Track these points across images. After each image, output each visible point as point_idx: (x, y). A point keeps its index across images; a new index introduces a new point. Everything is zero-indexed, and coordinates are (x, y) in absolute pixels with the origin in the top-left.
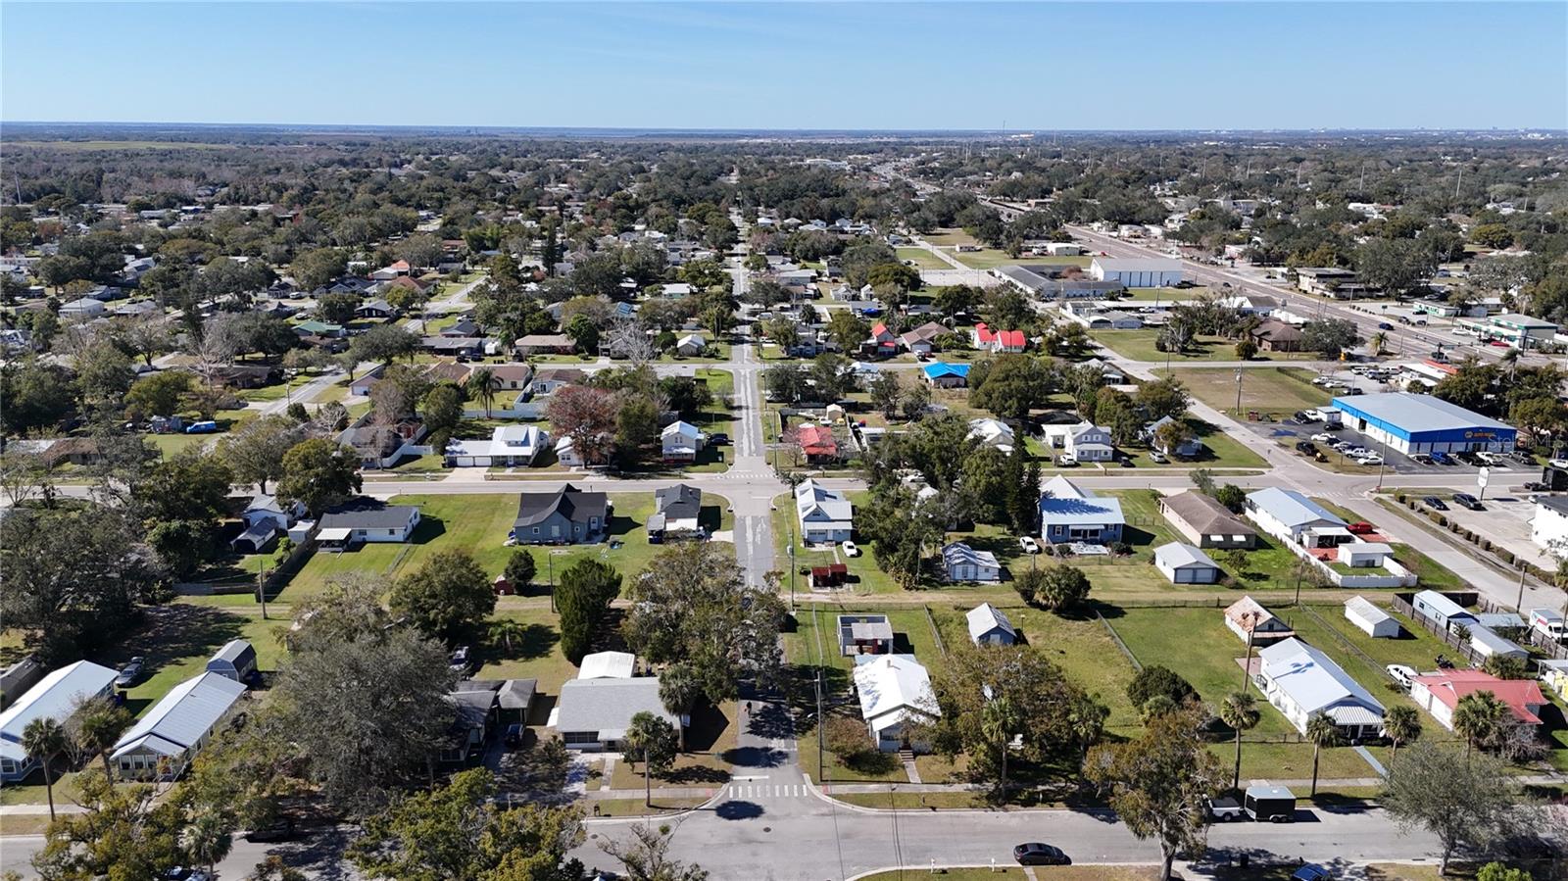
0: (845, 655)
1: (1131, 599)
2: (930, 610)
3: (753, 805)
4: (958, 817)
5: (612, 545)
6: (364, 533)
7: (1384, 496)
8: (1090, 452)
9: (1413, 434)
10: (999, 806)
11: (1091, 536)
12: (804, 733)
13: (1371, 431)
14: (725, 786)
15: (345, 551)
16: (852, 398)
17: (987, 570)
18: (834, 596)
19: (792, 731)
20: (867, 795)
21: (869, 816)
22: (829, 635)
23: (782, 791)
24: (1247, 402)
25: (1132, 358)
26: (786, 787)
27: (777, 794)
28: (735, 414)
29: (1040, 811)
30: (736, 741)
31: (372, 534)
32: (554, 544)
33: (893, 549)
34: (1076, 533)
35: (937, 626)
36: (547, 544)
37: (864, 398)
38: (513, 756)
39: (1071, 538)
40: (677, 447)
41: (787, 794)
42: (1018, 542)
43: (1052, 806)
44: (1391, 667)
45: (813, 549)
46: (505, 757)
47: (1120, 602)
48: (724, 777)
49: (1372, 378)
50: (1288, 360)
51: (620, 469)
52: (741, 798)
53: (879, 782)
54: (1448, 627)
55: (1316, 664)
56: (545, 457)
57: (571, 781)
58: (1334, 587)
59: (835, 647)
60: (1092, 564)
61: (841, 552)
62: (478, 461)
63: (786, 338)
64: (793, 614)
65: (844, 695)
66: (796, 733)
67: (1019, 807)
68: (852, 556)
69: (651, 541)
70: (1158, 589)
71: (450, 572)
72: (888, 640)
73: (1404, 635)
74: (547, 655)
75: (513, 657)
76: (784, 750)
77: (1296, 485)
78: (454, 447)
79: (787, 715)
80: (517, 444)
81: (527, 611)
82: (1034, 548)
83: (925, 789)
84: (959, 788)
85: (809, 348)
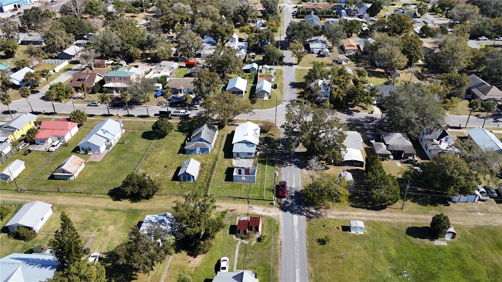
65: (261, 152)
66: (280, 140)
79: (283, 146)
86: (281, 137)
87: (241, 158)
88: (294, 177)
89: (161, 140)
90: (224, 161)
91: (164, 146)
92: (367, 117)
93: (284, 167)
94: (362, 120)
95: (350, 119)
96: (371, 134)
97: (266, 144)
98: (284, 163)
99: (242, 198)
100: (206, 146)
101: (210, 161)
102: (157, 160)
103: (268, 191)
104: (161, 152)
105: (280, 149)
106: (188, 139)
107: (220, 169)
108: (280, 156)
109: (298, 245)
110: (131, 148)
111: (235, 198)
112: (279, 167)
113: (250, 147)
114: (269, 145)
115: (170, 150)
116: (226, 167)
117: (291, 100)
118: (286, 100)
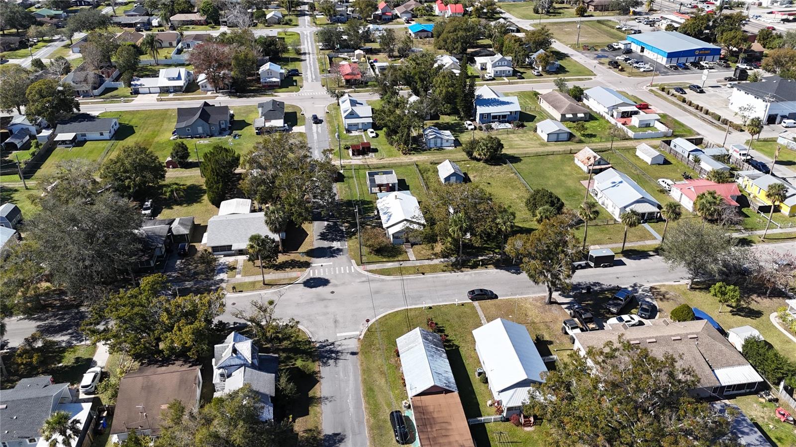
0: (371, 193)
1: (524, 152)
2: (417, 165)
3: (324, 279)
4: (436, 277)
5: (235, 137)
6: (85, 135)
7: (653, 88)
8: (501, 71)
9: (668, 53)
10: (458, 269)
11: (502, 119)
12: (351, 237)
13: (646, 53)
14: (308, 270)
15: (74, 147)
16: (369, 46)
17: (447, 141)
18: (364, 161)
19: (344, 237)
20: (387, 269)
21: (388, 281)
22: (362, 182)
23: (340, 270)
24: (583, 40)
25: (521, 18)
26: (342, 268)
27: (337, 272)
28: (303, 57)
29: (480, 271)
30: (313, 245)
31: (89, 136)
32: (200, 137)
33: (396, 133)
34: (495, 117)
35: (422, 174)
36: (196, 137)
37: (376, 46)
38: (183, 261)
39: (492, 120)
40: (269, 78)
41: (343, 272)
42: (464, 124)
43: (486, 268)
44: (660, 180)
45: (351, 134)
46: (178, 262)
47: (519, 154)
48: (307, 265)
49: (647, 24)
50: (603, 16)
51: (237, 92)
52: (317, 276)
53: (393, 261)
54: (688, 157)
55: (624, 182)
56: (191, 87)
57: (218, 273)
58: (629, 139)
59: (366, 189)
60: (503, 134)
61: (366, 135)
62: (152, 90)
63: (329, 11)
64: (342, 172)
65: (372, 215)
66: (346, 237)
67: (469, 269)
68: (373, 137)
69: (257, 134)
70: (539, 146)
71: (134, 157)
72: (395, 184)
73: (666, 162)
74: (200, 202)
75: (180, 204)
76: (340, 247)
77: (609, 84)
78: (136, 82)
79: (341, 228)
80: (173, 79)
81: (187, 177)
82: (473, 127)
83: (418, 263)
84: (436, 261)
85: (343, 17)
103: (350, 176)
107: (418, 189)
116: (411, 189)
117: (336, 359)
118: (349, 357)
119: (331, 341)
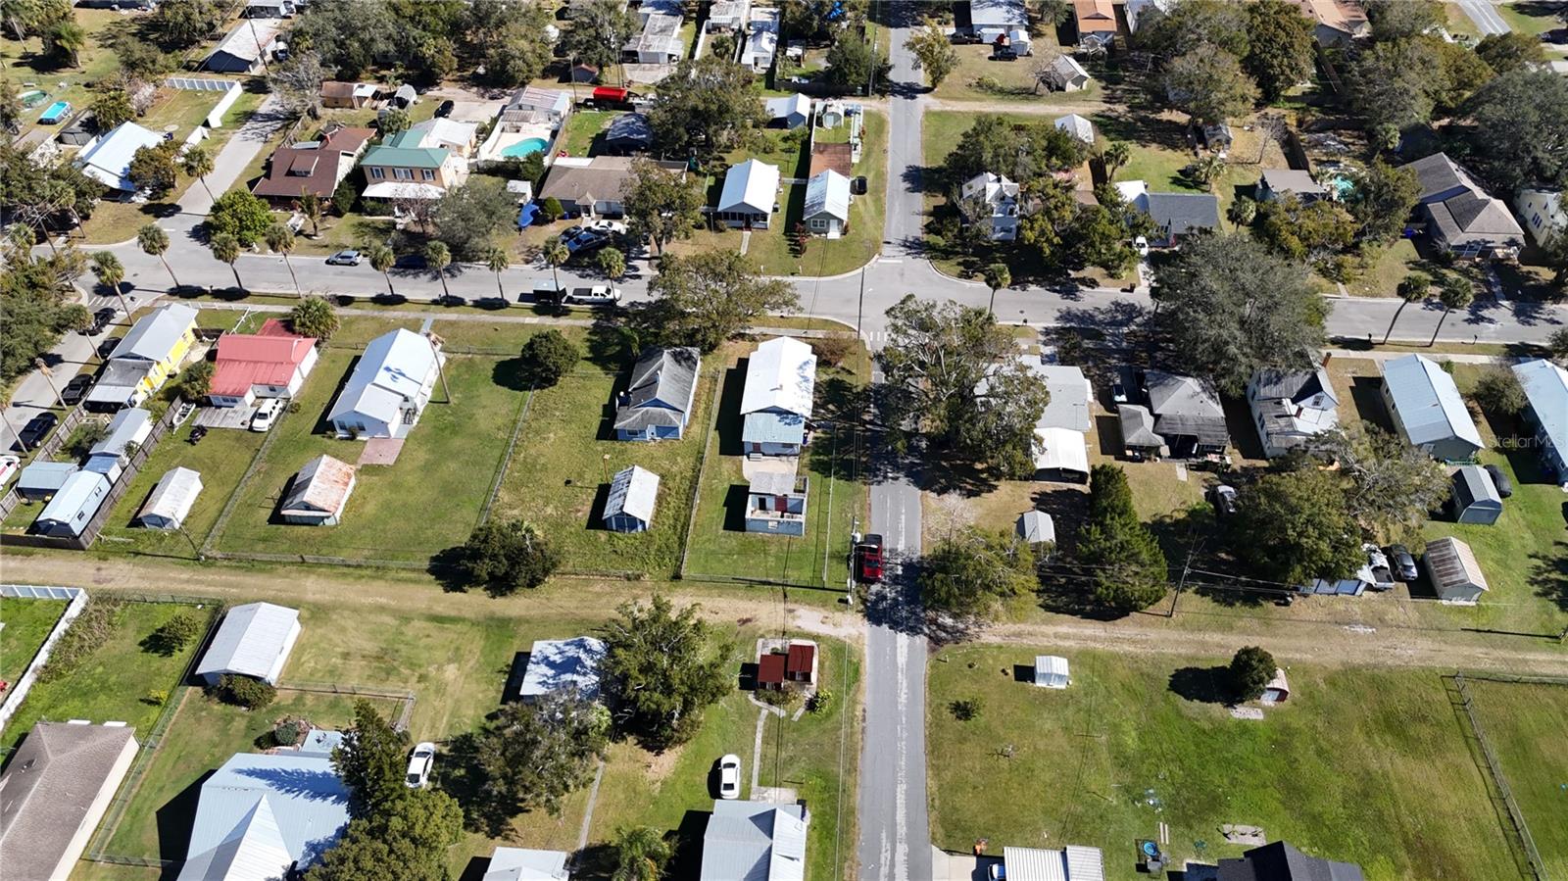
66: (871, 390)
86: (873, 380)
87: (764, 455)
88: (903, 517)
89: (546, 391)
90: (720, 464)
91: (557, 414)
92: (1117, 304)
93: (879, 483)
94: (1101, 317)
95: (1069, 313)
96: (1120, 370)
97: (831, 407)
98: (879, 470)
99: (770, 583)
100: (671, 421)
101: (683, 465)
102: (542, 460)
103: (835, 562)
104: (552, 435)
105: (871, 422)
106: (622, 394)
107: (712, 490)
108: (867, 449)
109: (904, 719)
110: (470, 418)
111: (751, 584)
112: (865, 484)
113: (789, 424)
114: (839, 408)
115: (574, 426)
116: (727, 486)
117: (906, 241)
118: (892, 241)
119: (910, 257)
